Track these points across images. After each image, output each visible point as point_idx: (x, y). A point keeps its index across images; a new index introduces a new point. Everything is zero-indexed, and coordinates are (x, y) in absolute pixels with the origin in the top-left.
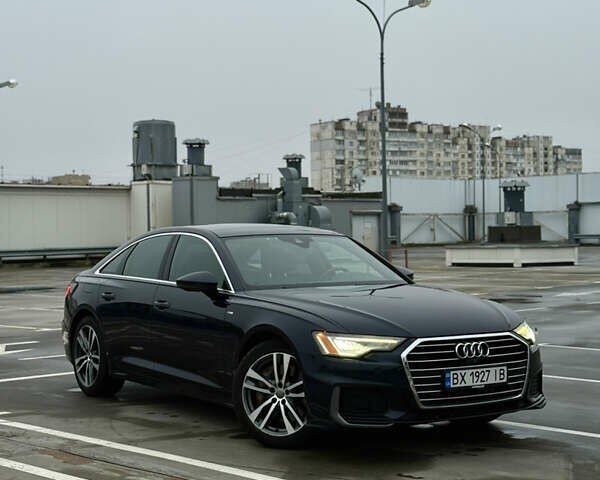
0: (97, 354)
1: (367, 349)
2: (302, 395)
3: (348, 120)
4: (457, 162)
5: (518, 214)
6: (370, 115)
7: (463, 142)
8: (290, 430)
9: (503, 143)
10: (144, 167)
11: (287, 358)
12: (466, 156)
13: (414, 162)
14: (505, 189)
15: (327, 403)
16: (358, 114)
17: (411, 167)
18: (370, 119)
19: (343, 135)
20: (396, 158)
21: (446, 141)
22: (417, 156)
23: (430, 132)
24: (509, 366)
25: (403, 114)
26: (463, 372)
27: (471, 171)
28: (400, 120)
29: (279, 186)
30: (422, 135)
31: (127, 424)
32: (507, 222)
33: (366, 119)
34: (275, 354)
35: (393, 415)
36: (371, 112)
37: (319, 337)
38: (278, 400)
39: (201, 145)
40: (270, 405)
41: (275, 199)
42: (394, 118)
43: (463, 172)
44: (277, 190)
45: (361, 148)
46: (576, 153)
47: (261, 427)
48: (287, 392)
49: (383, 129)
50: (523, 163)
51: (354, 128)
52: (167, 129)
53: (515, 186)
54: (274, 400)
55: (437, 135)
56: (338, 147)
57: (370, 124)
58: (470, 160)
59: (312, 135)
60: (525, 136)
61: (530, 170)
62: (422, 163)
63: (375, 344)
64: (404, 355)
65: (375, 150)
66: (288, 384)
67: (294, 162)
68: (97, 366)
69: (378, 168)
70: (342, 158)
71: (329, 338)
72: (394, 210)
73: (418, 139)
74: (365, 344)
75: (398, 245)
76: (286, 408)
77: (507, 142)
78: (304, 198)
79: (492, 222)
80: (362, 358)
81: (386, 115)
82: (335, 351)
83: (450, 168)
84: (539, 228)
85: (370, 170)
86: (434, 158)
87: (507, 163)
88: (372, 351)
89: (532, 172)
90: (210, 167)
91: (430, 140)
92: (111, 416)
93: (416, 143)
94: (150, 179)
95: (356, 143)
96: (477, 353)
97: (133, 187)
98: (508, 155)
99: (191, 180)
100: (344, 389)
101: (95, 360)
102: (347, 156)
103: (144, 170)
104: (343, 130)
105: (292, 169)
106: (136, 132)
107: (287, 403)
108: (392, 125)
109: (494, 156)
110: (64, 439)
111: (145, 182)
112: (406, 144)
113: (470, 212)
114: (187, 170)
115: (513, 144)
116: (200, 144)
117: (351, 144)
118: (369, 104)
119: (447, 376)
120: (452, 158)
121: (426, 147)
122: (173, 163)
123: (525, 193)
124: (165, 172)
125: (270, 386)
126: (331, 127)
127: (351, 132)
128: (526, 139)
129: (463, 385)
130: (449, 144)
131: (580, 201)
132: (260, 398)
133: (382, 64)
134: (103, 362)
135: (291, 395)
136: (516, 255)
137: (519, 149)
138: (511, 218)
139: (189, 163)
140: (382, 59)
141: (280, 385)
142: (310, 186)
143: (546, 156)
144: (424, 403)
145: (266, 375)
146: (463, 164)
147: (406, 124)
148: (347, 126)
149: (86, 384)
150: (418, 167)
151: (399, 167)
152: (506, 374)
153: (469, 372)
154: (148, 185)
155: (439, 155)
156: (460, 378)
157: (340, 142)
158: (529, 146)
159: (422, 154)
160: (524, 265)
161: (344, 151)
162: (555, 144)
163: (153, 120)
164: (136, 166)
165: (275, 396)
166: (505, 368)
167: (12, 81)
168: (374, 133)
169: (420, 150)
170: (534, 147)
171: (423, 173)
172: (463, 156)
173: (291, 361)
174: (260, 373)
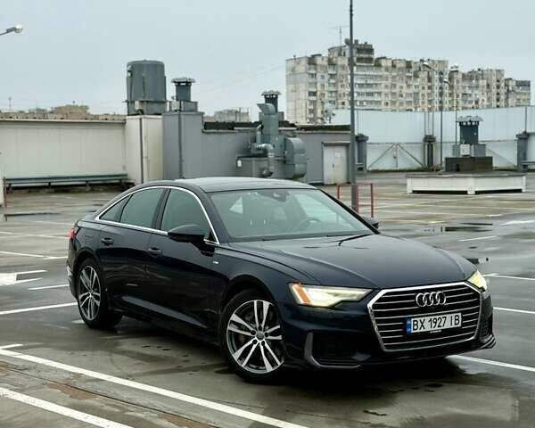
0: (98, 292)
1: (338, 299)
2: (280, 338)
3: (320, 55)
4: (418, 93)
5: (473, 146)
6: (340, 51)
7: (423, 75)
8: (269, 368)
9: (460, 76)
10: (137, 103)
11: (266, 305)
12: (426, 88)
13: (379, 93)
14: (461, 124)
15: (302, 344)
16: (329, 50)
17: (376, 98)
18: (339, 55)
19: (316, 69)
20: (363, 90)
21: (408, 74)
22: (382, 89)
23: (394, 66)
24: (463, 312)
25: (370, 50)
26: (422, 319)
27: (430, 102)
28: (366, 56)
29: (258, 120)
30: (387, 69)
31: (125, 358)
32: (462, 153)
33: (336, 54)
34: (255, 302)
35: (360, 357)
36: (340, 48)
37: (295, 288)
38: (259, 341)
39: (188, 84)
40: (251, 346)
41: (255, 131)
42: (362, 54)
43: (423, 103)
44: (256, 124)
45: (332, 81)
46: (526, 84)
47: (243, 366)
48: (266, 335)
49: (351, 64)
50: (478, 94)
51: (325, 63)
52: (157, 68)
53: (470, 121)
54: (255, 342)
55: (400, 69)
56: (311, 80)
57: (339, 59)
58: (430, 91)
59: (287, 70)
60: (479, 70)
61: (483, 100)
62: (386, 94)
63: (345, 295)
64: (370, 305)
65: (344, 83)
66: (267, 328)
67: (272, 99)
68: (98, 303)
69: (347, 99)
70: (314, 90)
71: (304, 289)
72: (361, 140)
73: (383, 72)
74: (336, 295)
75: (365, 172)
76: (266, 350)
77: (463, 75)
78: (280, 131)
79: (448, 153)
80: (332, 307)
81: (355, 51)
82: (309, 301)
83: (411, 99)
84: (491, 158)
85: (339, 101)
86: (397, 90)
87: (463, 94)
88: (342, 301)
89: (486, 103)
90: (196, 103)
91: (394, 74)
92: (111, 349)
93: (380, 76)
94: (143, 113)
95: (327, 77)
96: (435, 302)
97: (127, 121)
98: (464, 87)
99: (179, 115)
100: (317, 334)
101: (96, 297)
102: (319, 88)
103: (137, 106)
104: (315, 64)
105: (270, 105)
106: (129, 71)
107: (266, 345)
108: (359, 60)
109: (451, 87)
110: (70, 373)
111: (138, 117)
112: (371, 77)
113: (429, 140)
114: (176, 105)
115: (469, 77)
116: (187, 82)
117: (323, 77)
118: (339, 41)
119: (408, 322)
120: (412, 90)
121: (390, 80)
122: (163, 100)
123: (479, 127)
124: (156, 108)
125: (251, 329)
126: (304, 62)
127: (323, 66)
128: (480, 72)
129: (422, 330)
130: (410, 77)
131: (528, 131)
132: (242, 339)
133: (351, 15)
134: (103, 299)
135: (270, 337)
136: (470, 184)
137: (474, 81)
138: (466, 150)
139: (177, 100)
140: (351, 11)
141: (260, 328)
142: (285, 119)
143: (498, 87)
144: (387, 347)
145: (247, 318)
146: (423, 95)
147: (372, 59)
148: (319, 61)
149: (88, 318)
150: (382, 98)
151: (365, 98)
152: (460, 320)
153: (428, 319)
154: (141, 119)
155: (402, 87)
156: (420, 324)
157: (313, 76)
158: (483, 79)
159: (386, 86)
160: (477, 193)
161: (316, 83)
162: (506, 76)
163: (145, 61)
164: (130, 102)
165: (256, 338)
166: (460, 314)
167: (18, 27)
168: (343, 67)
169: (384, 83)
170: (487, 80)
171: (387, 104)
172: (423, 88)
173: (270, 308)
174: (242, 317)
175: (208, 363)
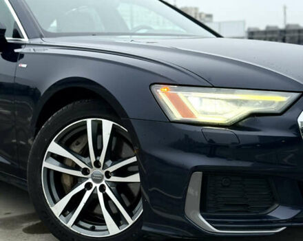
1: (244, 111)
8: (113, 229)
11: (107, 126)
34: (89, 121)
38: (94, 185)
40: (82, 193)
48: (108, 175)
54: (89, 186)
66: (109, 162)
76: (106, 198)
80: (235, 126)
82: (192, 115)
88: (253, 115)
107: (108, 191)
125: (83, 166)
132: (67, 182)
135: (114, 179)
141: (97, 164)
145: (77, 149)
165: (90, 180)
174: (67, 146)
175: (15, 212)
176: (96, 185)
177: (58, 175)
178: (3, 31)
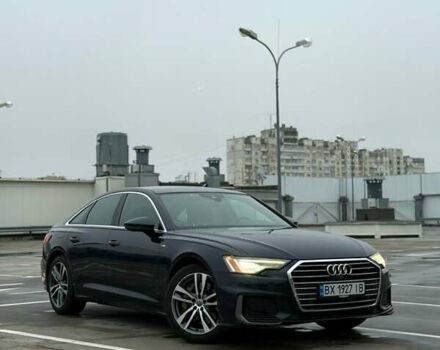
0: (66, 283)
1: (262, 268)
2: (215, 303)
8: (207, 330)
11: (204, 276)
24: (366, 282)
26: (332, 285)
34: (196, 274)
35: (282, 316)
37: (228, 260)
40: (192, 312)
47: (185, 328)
48: (205, 302)
54: (195, 308)
63: (267, 264)
64: (289, 272)
66: (205, 296)
68: (66, 292)
71: (235, 260)
74: (261, 264)
76: (204, 313)
80: (259, 274)
88: (266, 270)
96: (343, 272)
101: (64, 287)
107: (204, 310)
119: (321, 287)
125: (192, 298)
129: (333, 295)
132: (184, 306)
134: (71, 289)
135: (208, 304)
141: (199, 297)
144: (304, 307)
145: (189, 289)
149: (58, 305)
152: (364, 288)
153: (337, 285)
156: (331, 290)
165: (196, 305)
166: (364, 283)
173: (208, 280)
174: (185, 288)
176: (199, 308)
177: (180, 302)
178: (153, 226)
